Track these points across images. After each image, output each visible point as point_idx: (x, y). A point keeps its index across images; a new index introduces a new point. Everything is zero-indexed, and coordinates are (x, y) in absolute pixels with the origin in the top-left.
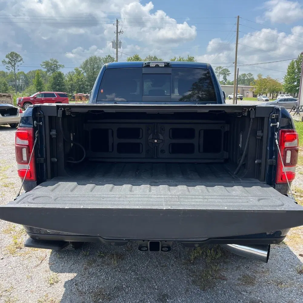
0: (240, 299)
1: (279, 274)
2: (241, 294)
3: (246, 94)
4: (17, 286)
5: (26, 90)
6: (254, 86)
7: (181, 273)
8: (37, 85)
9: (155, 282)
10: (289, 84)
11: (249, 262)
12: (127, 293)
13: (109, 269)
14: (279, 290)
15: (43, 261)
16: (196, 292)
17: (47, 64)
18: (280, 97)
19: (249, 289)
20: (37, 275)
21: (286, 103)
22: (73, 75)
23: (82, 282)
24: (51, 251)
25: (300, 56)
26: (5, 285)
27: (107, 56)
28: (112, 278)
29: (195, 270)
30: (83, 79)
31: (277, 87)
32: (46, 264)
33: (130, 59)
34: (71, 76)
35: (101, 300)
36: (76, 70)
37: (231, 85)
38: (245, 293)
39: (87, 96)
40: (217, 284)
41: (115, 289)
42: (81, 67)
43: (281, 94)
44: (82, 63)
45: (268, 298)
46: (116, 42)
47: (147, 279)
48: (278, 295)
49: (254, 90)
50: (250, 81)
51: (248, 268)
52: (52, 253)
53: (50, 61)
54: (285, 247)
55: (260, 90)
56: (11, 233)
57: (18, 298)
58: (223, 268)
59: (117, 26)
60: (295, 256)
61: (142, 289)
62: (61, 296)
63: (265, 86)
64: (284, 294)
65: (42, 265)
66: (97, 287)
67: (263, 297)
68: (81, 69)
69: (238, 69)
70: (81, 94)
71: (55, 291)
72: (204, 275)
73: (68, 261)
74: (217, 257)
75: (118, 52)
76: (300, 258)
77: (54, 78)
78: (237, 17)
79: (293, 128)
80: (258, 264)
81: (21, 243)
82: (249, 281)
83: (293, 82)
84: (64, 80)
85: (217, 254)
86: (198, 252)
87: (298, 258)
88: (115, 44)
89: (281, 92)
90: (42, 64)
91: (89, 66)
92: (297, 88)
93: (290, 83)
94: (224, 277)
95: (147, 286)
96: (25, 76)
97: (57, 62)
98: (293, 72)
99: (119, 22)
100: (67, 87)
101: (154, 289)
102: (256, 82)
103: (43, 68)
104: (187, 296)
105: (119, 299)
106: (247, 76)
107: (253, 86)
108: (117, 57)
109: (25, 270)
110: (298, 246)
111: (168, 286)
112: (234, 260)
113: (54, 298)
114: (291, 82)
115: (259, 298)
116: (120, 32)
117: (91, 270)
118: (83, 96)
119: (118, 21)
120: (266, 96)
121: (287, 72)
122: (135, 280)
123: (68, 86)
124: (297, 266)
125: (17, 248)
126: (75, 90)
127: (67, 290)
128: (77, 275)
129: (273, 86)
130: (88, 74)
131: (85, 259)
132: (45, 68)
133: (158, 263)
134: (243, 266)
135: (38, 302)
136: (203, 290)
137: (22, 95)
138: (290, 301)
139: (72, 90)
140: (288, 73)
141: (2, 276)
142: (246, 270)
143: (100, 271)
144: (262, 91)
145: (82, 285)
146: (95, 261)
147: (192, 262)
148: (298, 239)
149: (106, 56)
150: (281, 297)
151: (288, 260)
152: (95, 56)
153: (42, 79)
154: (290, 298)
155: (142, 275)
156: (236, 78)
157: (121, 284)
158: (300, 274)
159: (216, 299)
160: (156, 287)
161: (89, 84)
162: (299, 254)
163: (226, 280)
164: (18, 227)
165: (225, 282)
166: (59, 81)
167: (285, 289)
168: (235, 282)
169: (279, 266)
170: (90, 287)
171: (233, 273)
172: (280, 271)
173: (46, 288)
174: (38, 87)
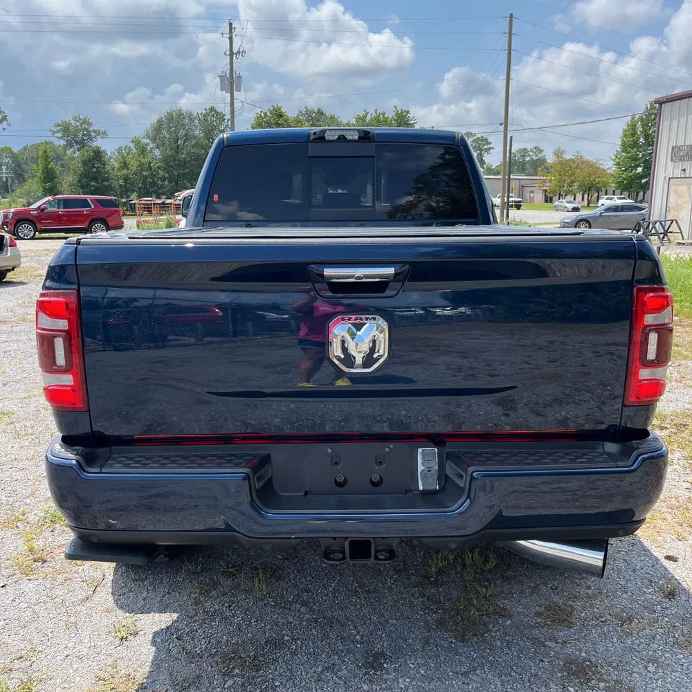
0: (542, 658)
1: (623, 600)
2: (545, 646)
3: (528, 195)
4: (44, 647)
5: (18, 191)
6: (546, 176)
7: (412, 606)
8: (45, 178)
9: (355, 627)
10: (624, 171)
11: (558, 577)
12: (294, 653)
13: (250, 601)
14: (627, 634)
15: (98, 589)
16: (446, 646)
17: (65, 129)
18: (605, 202)
19: (561, 634)
20: (88, 620)
21: (618, 216)
22: (128, 154)
23: (191, 633)
24: (114, 566)
25: (649, 106)
26: (17, 645)
27: (207, 108)
28: (257, 621)
29: (442, 598)
30: (152, 164)
31: (599, 177)
32: (105, 596)
33: (263, 115)
34: (123, 157)
35: (237, 671)
36: (137, 142)
37: (494, 174)
38: (552, 645)
39: (163, 203)
40: (491, 626)
41: (267, 646)
42: (148, 137)
43: (606, 194)
44: (149, 126)
45: (602, 653)
46: (228, 76)
47: (337, 619)
48: (626, 647)
49: (547, 186)
50: (538, 165)
51: (556, 589)
52: (116, 570)
53: (73, 122)
54: (633, 541)
55: (560, 186)
56: (17, 527)
57: (49, 673)
58: (502, 592)
59: (231, 39)
60: (657, 560)
61: (326, 642)
62: (147, 664)
63: (571, 176)
64: (638, 642)
65: (97, 598)
66: (227, 641)
67: (591, 651)
68: (147, 141)
69: (511, 137)
70: (150, 199)
71: (132, 653)
72: (462, 607)
73: (154, 588)
74: (488, 566)
75: (235, 100)
76: (667, 563)
77: (85, 163)
78: (508, 16)
79: (662, 283)
80: (577, 581)
81: (43, 550)
82: (559, 617)
83: (633, 167)
84: (108, 168)
85: (486, 561)
86: (446, 559)
87: (664, 564)
88: (227, 81)
89: (606, 191)
90: (54, 129)
91: (164, 132)
92: (643, 181)
93: (626, 169)
94: (505, 610)
95: (338, 636)
96: (14, 157)
97: (90, 124)
98: (635, 144)
99: (234, 29)
100: (114, 183)
101: (354, 642)
102: (551, 167)
103: (57, 137)
104: (427, 655)
105: (278, 667)
106: (531, 154)
107: (544, 176)
108: (232, 112)
109: (59, 608)
110: (660, 538)
111: (383, 636)
112: (524, 574)
113: (131, 670)
114: (629, 167)
115: (583, 654)
116: (239, 52)
117: (208, 605)
118: (154, 204)
119: (233, 26)
120: (575, 199)
121: (620, 143)
122: (311, 625)
123: (118, 180)
124: (661, 582)
125: (35, 561)
126: (133, 191)
127: (158, 650)
128: (178, 618)
129: (590, 176)
130: (163, 153)
131: (193, 582)
132: (62, 137)
133: (357, 585)
134: (546, 584)
135: (97, 680)
136: (463, 641)
137: (8, 202)
138: (652, 658)
139: (126, 190)
140: (624, 146)
141: (7, 626)
142: (553, 594)
143: (230, 606)
144: (565, 189)
145: (193, 639)
146: (215, 585)
147: (432, 579)
148: (660, 522)
149: (206, 110)
150: (632, 649)
151: (642, 569)
152: (180, 110)
153: (56, 165)
154: (651, 653)
155: (323, 611)
156: (508, 160)
157: (278, 634)
158: (670, 599)
159: (491, 658)
160: (358, 637)
161: (167, 175)
162: (665, 554)
163: (510, 617)
164: (33, 513)
165: (508, 622)
166: (95, 170)
167: (638, 632)
168: (529, 621)
169: (623, 583)
170: (209, 643)
171: (523, 601)
172: (626, 593)
173: (110, 650)
174: (45, 183)
